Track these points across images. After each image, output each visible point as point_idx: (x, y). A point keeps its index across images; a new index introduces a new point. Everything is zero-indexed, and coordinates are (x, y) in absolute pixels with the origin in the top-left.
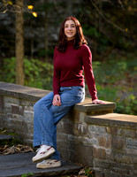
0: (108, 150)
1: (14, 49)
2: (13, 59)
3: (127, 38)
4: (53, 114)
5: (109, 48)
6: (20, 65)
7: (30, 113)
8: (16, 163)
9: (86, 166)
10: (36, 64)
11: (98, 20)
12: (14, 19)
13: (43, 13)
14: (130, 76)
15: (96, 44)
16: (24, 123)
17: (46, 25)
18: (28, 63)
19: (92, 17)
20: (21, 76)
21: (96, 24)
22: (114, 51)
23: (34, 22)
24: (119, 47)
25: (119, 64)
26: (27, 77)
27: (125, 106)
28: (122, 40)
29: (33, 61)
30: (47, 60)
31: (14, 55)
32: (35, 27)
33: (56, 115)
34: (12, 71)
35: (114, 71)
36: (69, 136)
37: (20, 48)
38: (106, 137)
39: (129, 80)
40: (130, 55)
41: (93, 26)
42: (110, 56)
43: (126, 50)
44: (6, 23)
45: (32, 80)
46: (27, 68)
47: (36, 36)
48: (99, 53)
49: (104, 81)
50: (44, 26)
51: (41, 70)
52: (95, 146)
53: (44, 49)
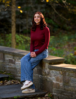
0: (61, 84)
1: (11, 30)
2: (10, 34)
3: (67, 24)
4: (31, 64)
5: (58, 29)
6: (14, 38)
7: (19, 63)
8: (11, 90)
9: (49, 92)
10: (22, 37)
11: (53, 15)
12: (11, 14)
13: (26, 12)
14: (69, 43)
15: (52, 27)
16: (15, 68)
17: (27, 17)
18: (18, 37)
19: (50, 14)
20: (14, 43)
21: (52, 17)
22: (61, 31)
23: (21, 16)
24: (64, 29)
25: (64, 37)
26: (17, 44)
27: (67, 59)
28: (65, 26)
29: (21, 35)
30: (27, 35)
31: (11, 33)
32: (21, 18)
33: (33, 64)
34: (10, 40)
35: (61, 41)
36: (40, 76)
37: (14, 29)
38: (60, 77)
39: (69, 45)
40: (69, 33)
41: (51, 18)
42: (59, 33)
43: (67, 30)
44: (7, 16)
45: (20, 45)
46: (18, 39)
47: (22, 23)
48: (53, 32)
49: (56, 46)
50: (26, 18)
51: (25, 40)
52: (54, 81)
53: (26, 30)
